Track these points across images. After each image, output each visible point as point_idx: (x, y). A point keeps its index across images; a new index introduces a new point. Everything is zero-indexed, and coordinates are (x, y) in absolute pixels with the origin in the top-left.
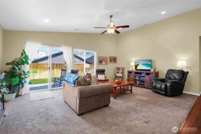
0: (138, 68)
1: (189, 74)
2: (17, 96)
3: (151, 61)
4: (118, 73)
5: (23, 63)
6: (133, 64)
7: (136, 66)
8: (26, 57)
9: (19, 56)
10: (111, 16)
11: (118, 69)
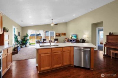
0: (73, 38)
1: (86, 41)
2: (25, 47)
3: (76, 35)
4: (66, 40)
5: (27, 37)
6: (71, 36)
7: (72, 37)
8: (27, 35)
9: (25, 34)
10: (52, 20)
11: (66, 38)
